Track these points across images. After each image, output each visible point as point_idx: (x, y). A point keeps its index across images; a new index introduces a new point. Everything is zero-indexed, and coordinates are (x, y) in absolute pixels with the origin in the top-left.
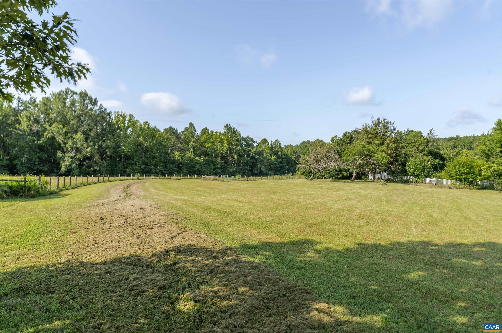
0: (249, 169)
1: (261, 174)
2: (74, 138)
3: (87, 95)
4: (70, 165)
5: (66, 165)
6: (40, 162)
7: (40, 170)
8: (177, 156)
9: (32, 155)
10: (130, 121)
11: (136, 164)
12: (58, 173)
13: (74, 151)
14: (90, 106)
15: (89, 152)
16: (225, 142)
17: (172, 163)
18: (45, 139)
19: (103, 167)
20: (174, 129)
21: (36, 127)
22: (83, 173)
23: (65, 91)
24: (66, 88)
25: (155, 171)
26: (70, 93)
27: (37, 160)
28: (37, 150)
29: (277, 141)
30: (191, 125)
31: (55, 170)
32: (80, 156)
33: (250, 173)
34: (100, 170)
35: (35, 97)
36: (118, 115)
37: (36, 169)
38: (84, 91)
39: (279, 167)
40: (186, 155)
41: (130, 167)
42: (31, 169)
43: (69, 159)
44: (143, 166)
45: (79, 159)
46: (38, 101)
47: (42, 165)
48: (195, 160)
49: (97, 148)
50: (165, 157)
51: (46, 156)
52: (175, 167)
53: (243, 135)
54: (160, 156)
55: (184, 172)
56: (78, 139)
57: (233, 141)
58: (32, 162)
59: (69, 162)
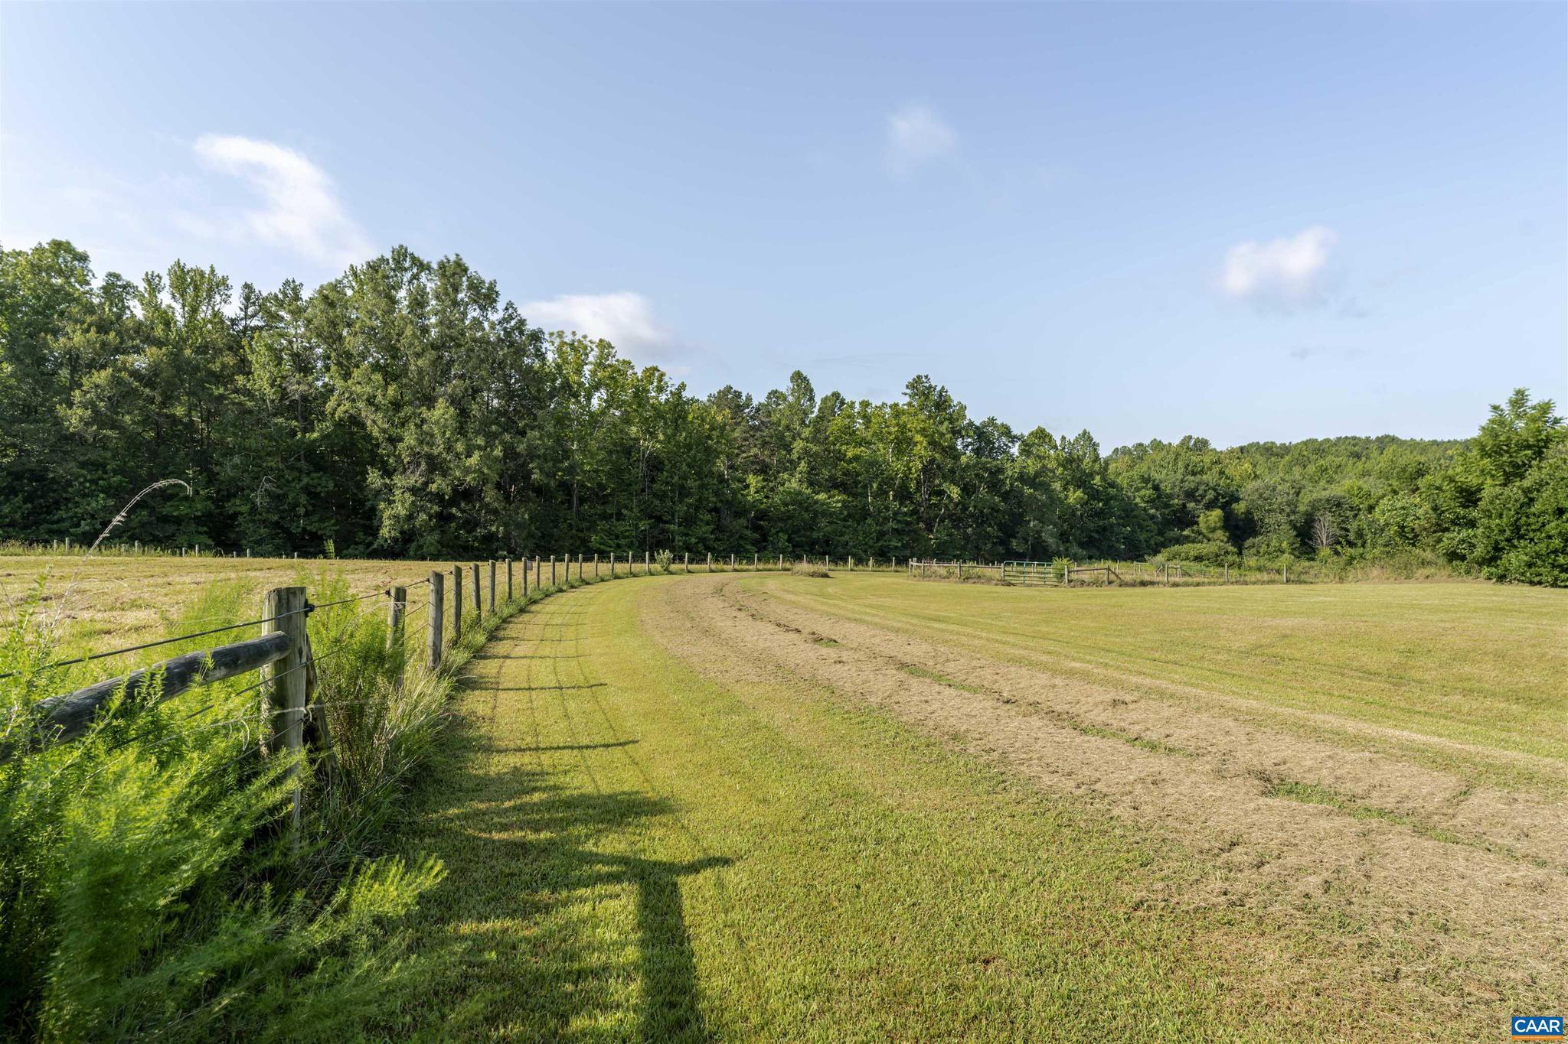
0: (998, 537)
1: (1040, 554)
2: (423, 421)
3: (466, 270)
4: (410, 517)
5: (396, 517)
6: (310, 508)
7: (311, 533)
8: (752, 489)
9: (288, 481)
10: (600, 365)
11: (619, 516)
12: (370, 544)
13: (423, 466)
14: (474, 313)
15: (475, 472)
16: (918, 438)
17: (738, 515)
18: (327, 426)
19: (518, 526)
20: (738, 395)
21: (299, 383)
22: (452, 547)
23: (394, 259)
24: (396, 246)
25: (685, 542)
26: (407, 264)
27: (303, 499)
28: (303, 465)
29: (1086, 436)
30: (799, 378)
31: (361, 536)
32: (444, 486)
33: (1001, 549)
34: (507, 536)
35: (297, 283)
36: (563, 343)
37: (299, 530)
38: (452, 258)
39: (1097, 532)
40: (783, 485)
41: (602, 525)
42: (284, 532)
43: (407, 495)
44: (643, 525)
45: (439, 497)
46: (306, 294)
47: (316, 518)
48: (816, 502)
49: (501, 454)
50: (716, 493)
51: (331, 485)
52: (747, 528)
53: (976, 416)
54: (702, 486)
55: (780, 545)
56: (437, 423)
57: (944, 434)
58: (286, 506)
59: (406, 505)
